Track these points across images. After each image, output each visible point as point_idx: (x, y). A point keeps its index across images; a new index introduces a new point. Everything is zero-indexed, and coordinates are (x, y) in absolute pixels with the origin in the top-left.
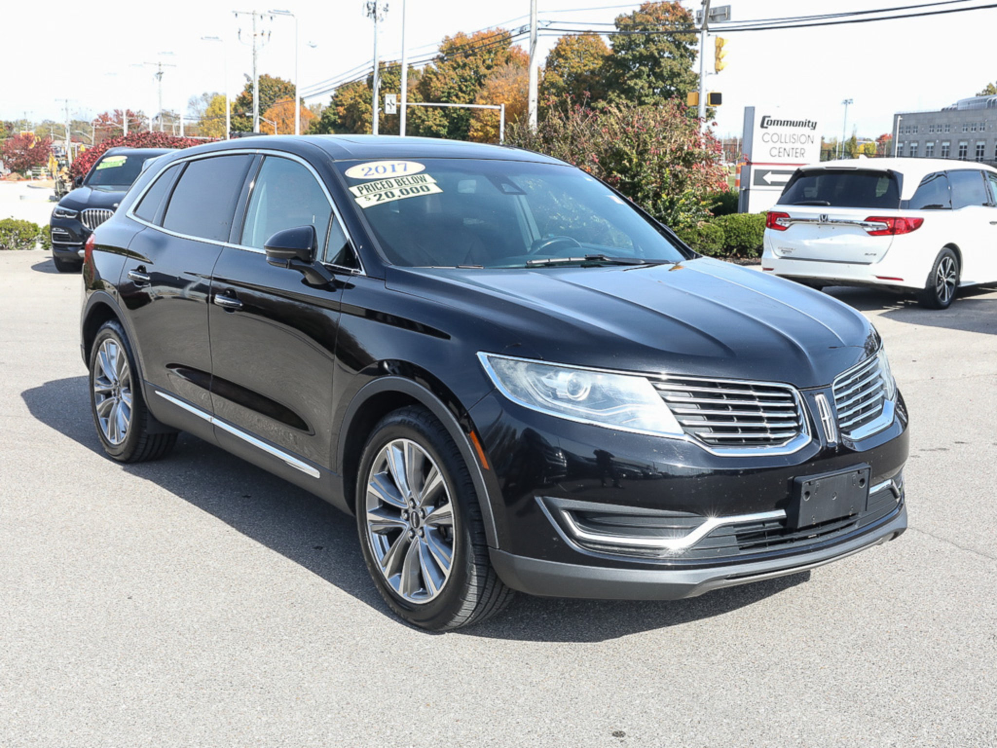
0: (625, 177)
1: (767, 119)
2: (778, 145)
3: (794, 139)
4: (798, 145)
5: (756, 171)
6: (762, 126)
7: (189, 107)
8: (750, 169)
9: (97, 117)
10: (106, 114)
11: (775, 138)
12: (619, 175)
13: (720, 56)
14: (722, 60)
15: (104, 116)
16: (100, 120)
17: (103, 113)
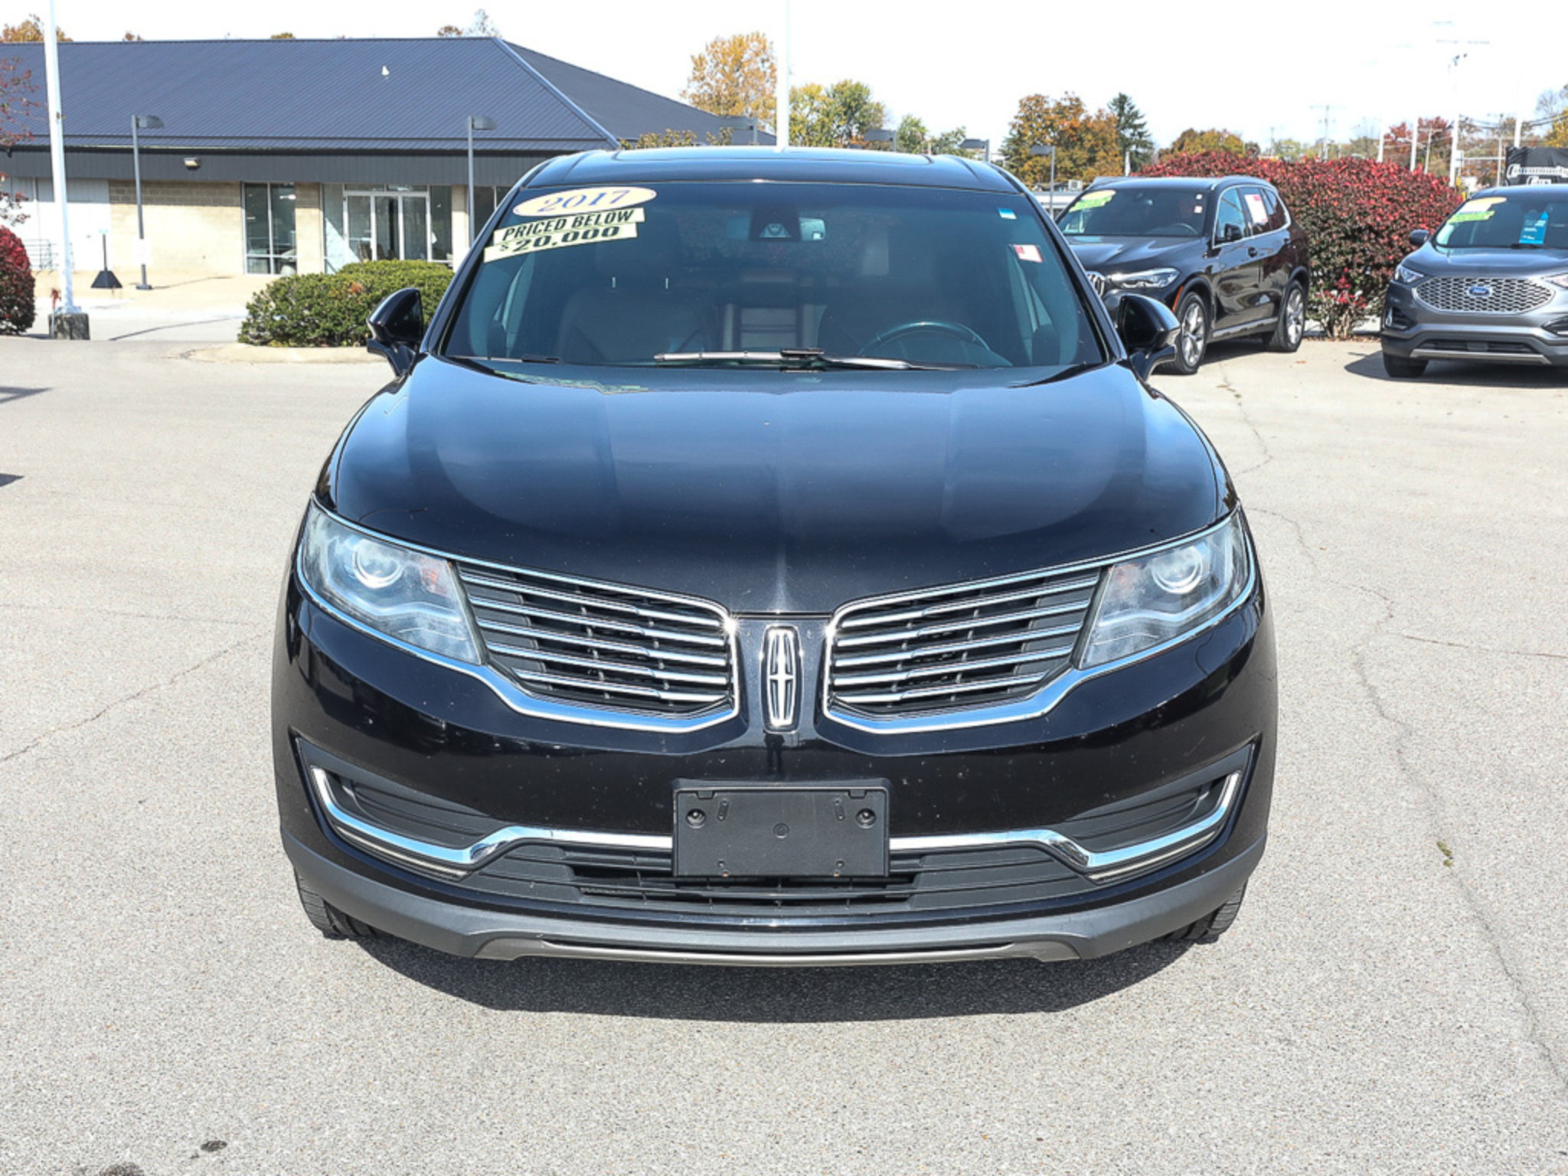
7: (1538, 109)
9: (1389, 131)
10: (1403, 125)
15: (1399, 128)
16: (1393, 135)
17: (1398, 124)
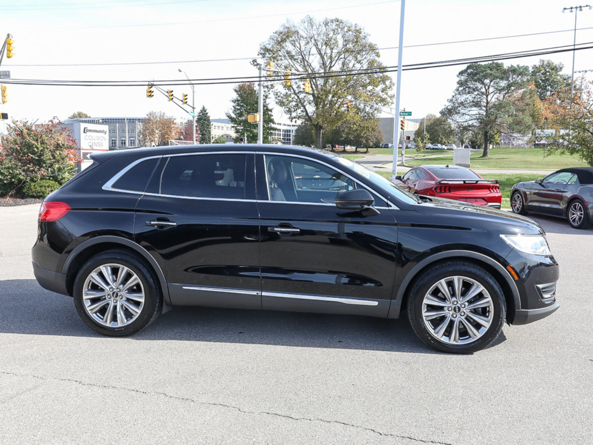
0: (35, 156)
1: (86, 129)
2: (92, 141)
3: (98, 138)
4: (100, 141)
5: (83, 153)
6: (84, 132)
8: (80, 152)
11: (90, 138)
12: (32, 156)
13: (5, 95)
14: (6, 97)
